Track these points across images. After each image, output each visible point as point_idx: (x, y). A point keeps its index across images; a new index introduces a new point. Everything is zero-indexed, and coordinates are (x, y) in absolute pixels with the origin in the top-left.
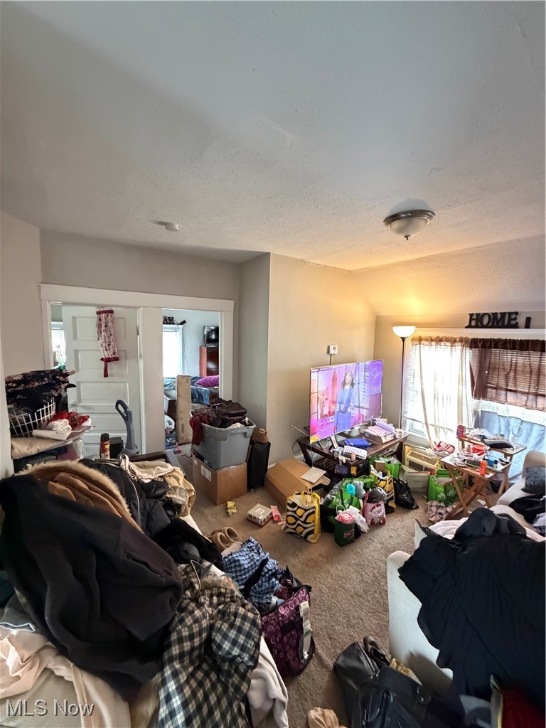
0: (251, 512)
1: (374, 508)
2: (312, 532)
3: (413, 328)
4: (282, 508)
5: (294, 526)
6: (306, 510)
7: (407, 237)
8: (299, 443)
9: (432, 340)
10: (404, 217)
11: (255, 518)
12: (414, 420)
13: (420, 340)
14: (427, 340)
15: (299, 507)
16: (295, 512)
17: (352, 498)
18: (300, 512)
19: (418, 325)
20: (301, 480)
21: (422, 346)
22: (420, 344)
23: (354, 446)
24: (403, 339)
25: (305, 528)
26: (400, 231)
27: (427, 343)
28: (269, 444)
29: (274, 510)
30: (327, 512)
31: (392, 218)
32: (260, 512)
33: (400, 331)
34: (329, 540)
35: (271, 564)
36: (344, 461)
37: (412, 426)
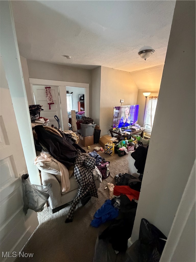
0: (95, 148)
1: (131, 147)
2: (112, 153)
3: (150, 93)
4: (104, 148)
5: (107, 151)
6: (110, 147)
7: (145, 59)
8: (110, 131)
9: (156, 98)
10: (145, 52)
11: (96, 149)
12: (148, 125)
13: (152, 97)
14: (154, 97)
15: (108, 146)
16: (107, 147)
17: (124, 145)
18: (108, 147)
19: (152, 92)
20: (110, 141)
21: (153, 99)
22: (152, 99)
23: (127, 131)
24: (146, 97)
25: (110, 152)
26: (143, 57)
27: (154, 98)
28: (100, 130)
29: (102, 148)
30: (116, 148)
31: (141, 52)
32: (97, 148)
33: (145, 94)
34: (117, 155)
35: (99, 156)
36: (123, 135)
37: (147, 127)
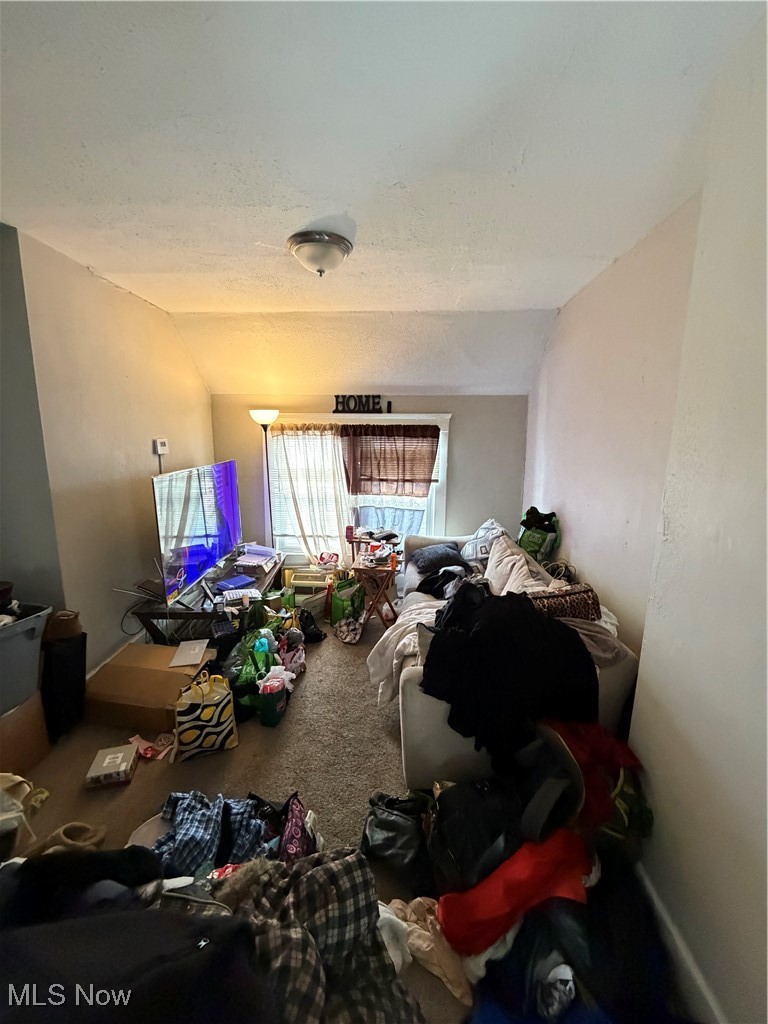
1: (295, 655)
2: (231, 732)
3: (276, 413)
5: (197, 743)
6: (217, 705)
7: (321, 272)
8: (136, 614)
9: (298, 429)
10: (327, 242)
13: (283, 429)
14: (292, 429)
15: (205, 707)
16: (198, 718)
17: (267, 656)
18: (206, 714)
19: (282, 409)
20: (180, 670)
21: (285, 437)
22: (283, 434)
23: (236, 588)
24: (265, 427)
25: (218, 734)
26: (313, 259)
27: (290, 433)
28: (84, 635)
30: (243, 689)
31: (304, 237)
32: (114, 760)
33: (261, 417)
34: (254, 730)
36: (236, 612)
37: (282, 544)
